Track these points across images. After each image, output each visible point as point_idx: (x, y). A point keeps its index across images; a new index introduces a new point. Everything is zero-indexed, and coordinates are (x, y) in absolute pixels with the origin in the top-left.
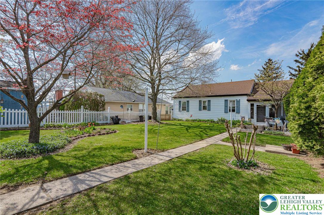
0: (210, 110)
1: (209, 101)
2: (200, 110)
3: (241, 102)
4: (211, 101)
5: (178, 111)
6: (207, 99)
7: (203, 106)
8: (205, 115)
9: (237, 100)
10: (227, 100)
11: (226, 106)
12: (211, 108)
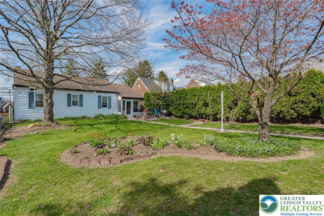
0: (82, 106)
1: (81, 96)
2: (69, 105)
3: (112, 99)
4: (83, 96)
5: (28, 107)
6: (78, 93)
7: (73, 101)
8: (75, 111)
9: (109, 96)
10: (101, 96)
11: (99, 102)
12: (84, 103)
